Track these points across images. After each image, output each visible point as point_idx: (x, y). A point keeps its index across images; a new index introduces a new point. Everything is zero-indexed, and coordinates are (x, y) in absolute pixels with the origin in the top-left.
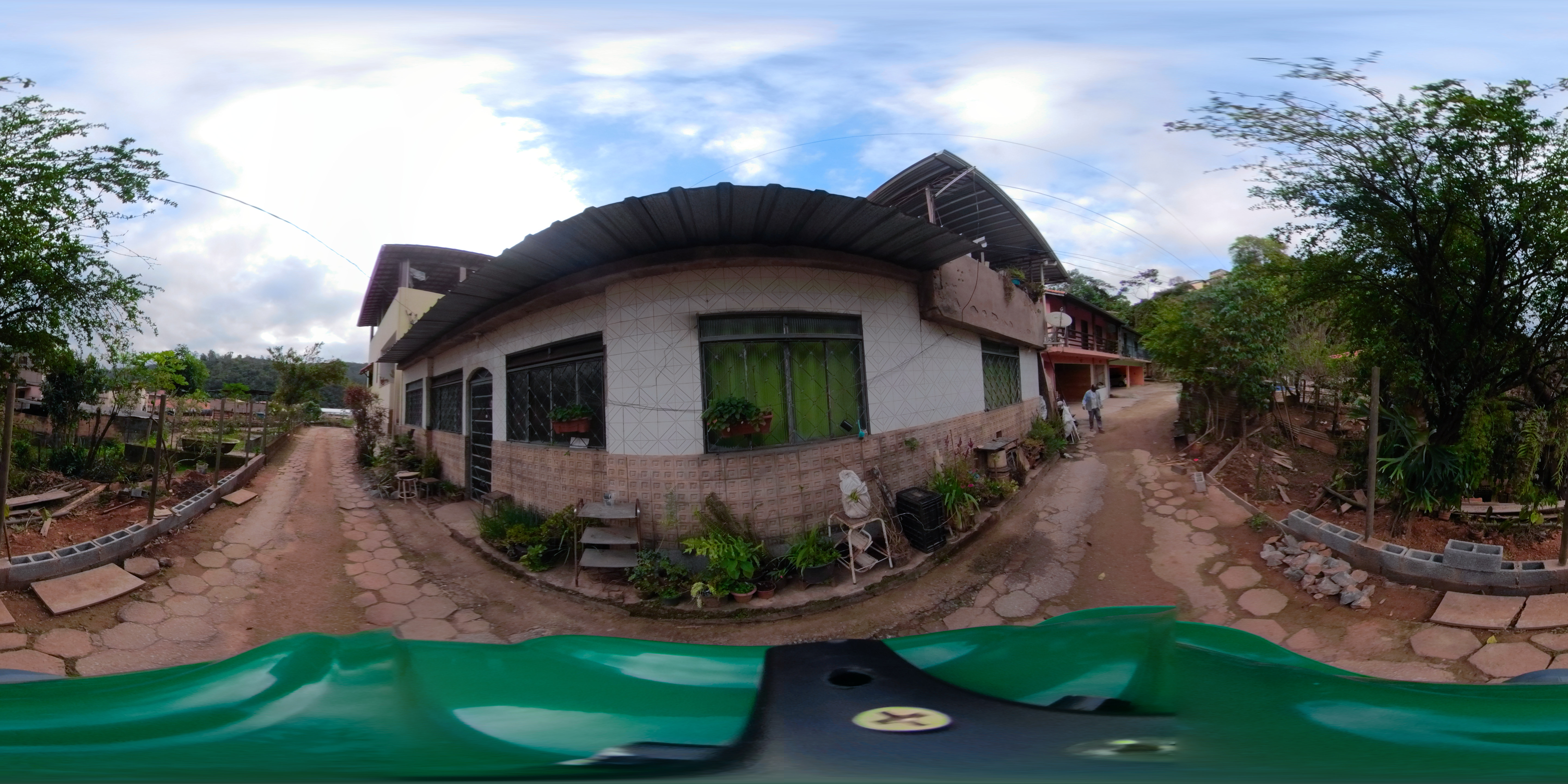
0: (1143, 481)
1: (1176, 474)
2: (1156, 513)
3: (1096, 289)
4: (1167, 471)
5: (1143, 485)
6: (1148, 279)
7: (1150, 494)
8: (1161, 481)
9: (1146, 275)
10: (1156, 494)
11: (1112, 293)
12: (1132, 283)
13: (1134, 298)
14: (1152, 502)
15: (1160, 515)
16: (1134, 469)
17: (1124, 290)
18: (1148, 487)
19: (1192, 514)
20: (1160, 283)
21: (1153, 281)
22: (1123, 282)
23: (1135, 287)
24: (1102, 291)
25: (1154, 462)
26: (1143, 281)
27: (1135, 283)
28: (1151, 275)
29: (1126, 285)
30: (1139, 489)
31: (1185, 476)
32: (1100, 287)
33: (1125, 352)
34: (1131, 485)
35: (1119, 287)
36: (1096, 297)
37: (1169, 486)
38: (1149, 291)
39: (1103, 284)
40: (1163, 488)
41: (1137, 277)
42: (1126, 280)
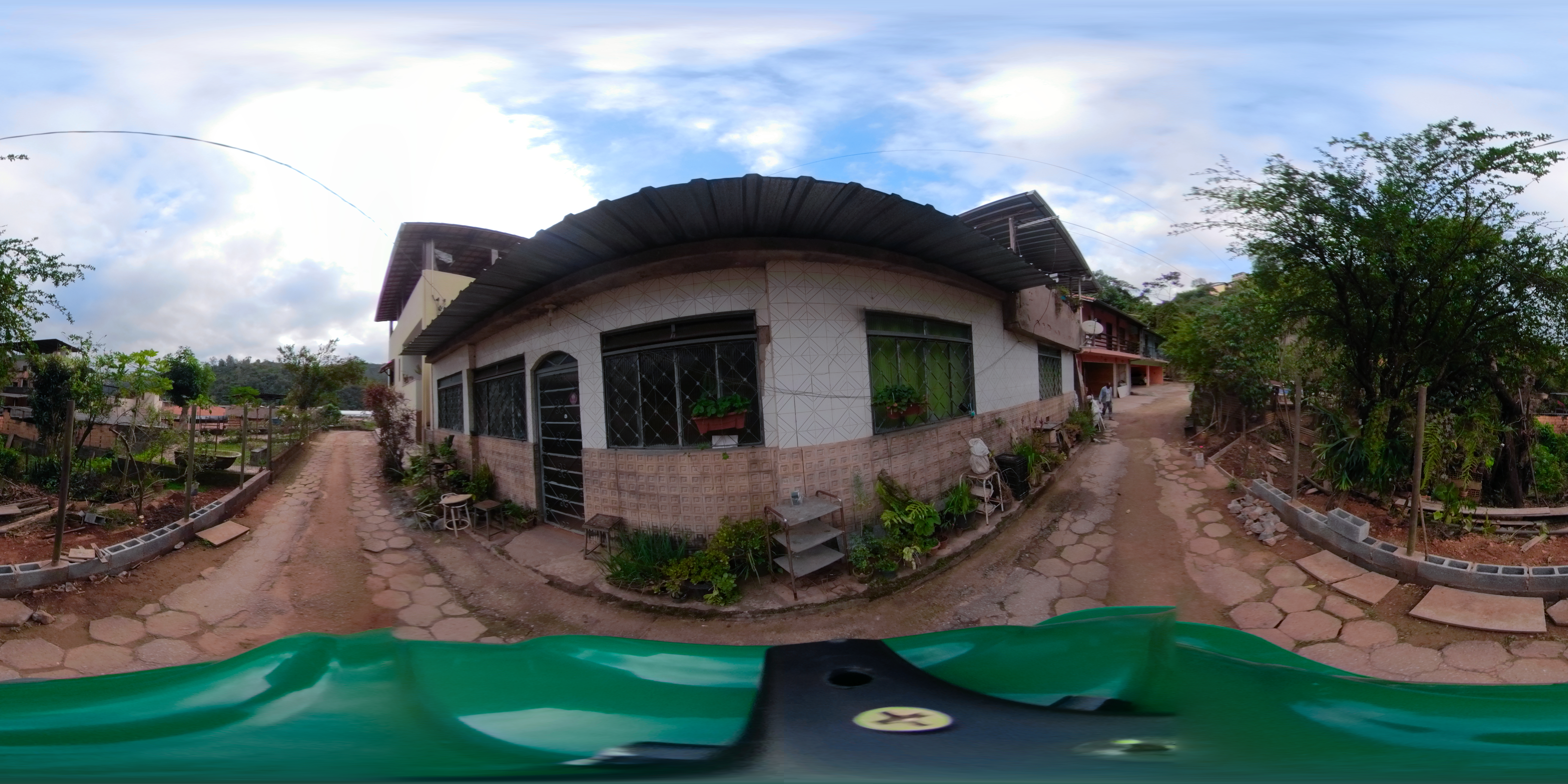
0: (1157, 458)
1: (1183, 455)
2: (1165, 478)
3: (1120, 290)
4: (1177, 453)
5: (1157, 461)
6: (1170, 281)
7: (1162, 467)
8: (1171, 459)
9: (1168, 278)
10: (1166, 467)
11: (1135, 294)
12: (1155, 285)
13: (1156, 299)
14: (1163, 472)
15: (1167, 479)
16: (1150, 451)
17: (1147, 291)
18: (1160, 462)
19: (1191, 480)
20: (1182, 285)
21: (1175, 283)
22: (1146, 284)
23: (1157, 289)
24: (1125, 292)
25: (1167, 447)
26: (1165, 284)
27: (1158, 285)
28: (1173, 277)
29: (1149, 287)
30: (1154, 464)
31: (1190, 457)
32: (1123, 288)
33: (1146, 352)
34: (1149, 461)
35: (1142, 288)
37: (1175, 462)
38: (1170, 293)
39: (1127, 285)
40: (1172, 464)
41: (1160, 279)
42: (1149, 281)
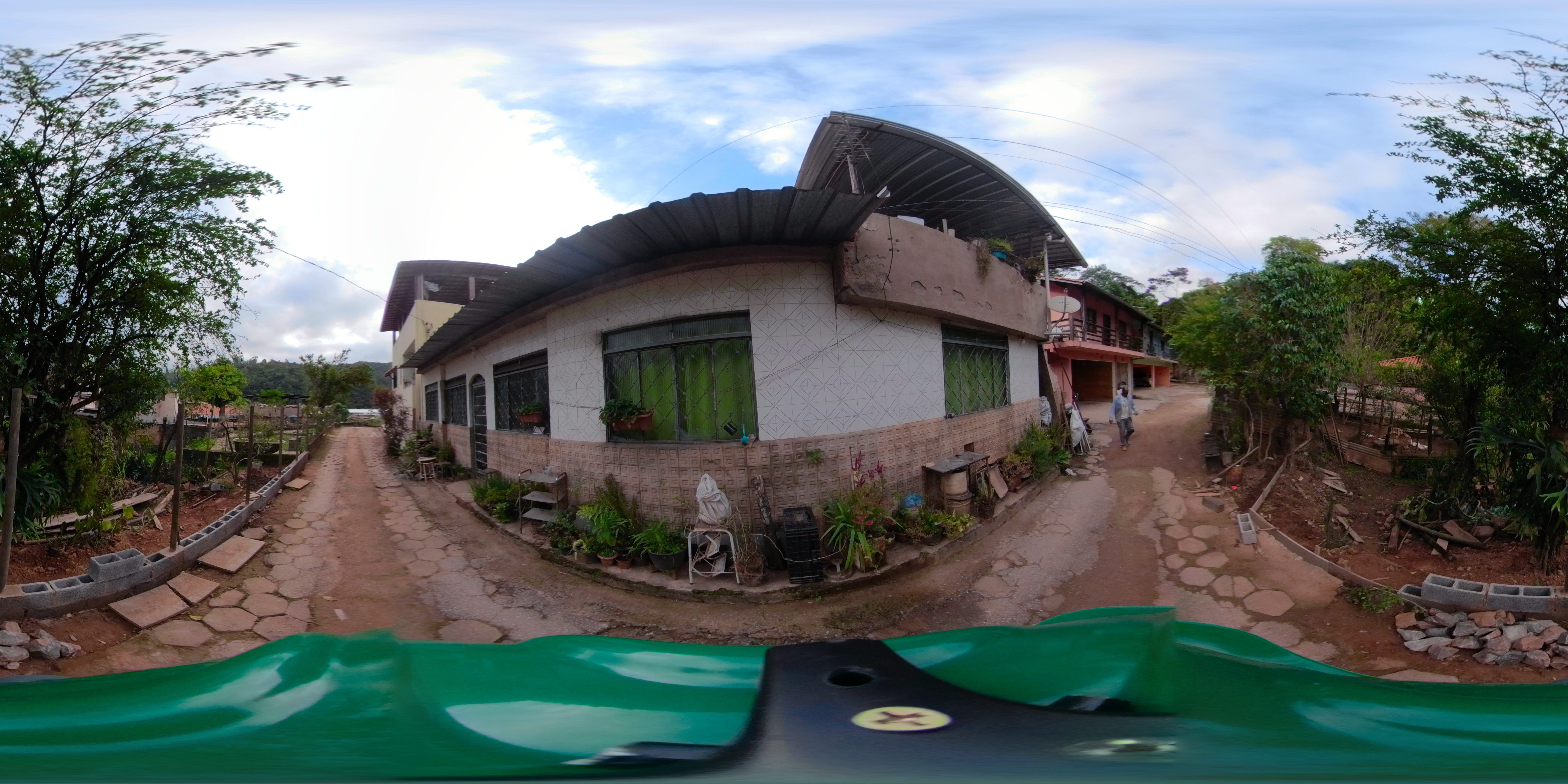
0: (1163, 522)
1: (1209, 510)
2: (1180, 584)
3: (1124, 286)
4: (1196, 504)
5: (1162, 528)
6: (1177, 278)
7: (1171, 545)
8: (1189, 522)
9: (1175, 274)
10: (1181, 547)
11: (1140, 290)
12: (1161, 281)
13: (1162, 296)
14: (1175, 561)
17: (1153, 288)
20: (1190, 282)
21: (1182, 280)
22: (1152, 280)
23: (1163, 285)
24: (1130, 288)
26: (1171, 280)
27: (1164, 281)
28: (1181, 273)
29: (1155, 283)
30: (1155, 536)
31: (1222, 514)
32: (1128, 284)
33: (1151, 351)
34: (1145, 528)
35: (1148, 284)
36: (1124, 294)
37: (1201, 531)
38: (1177, 290)
39: (1131, 281)
40: (1191, 536)
41: (1166, 276)
42: (1155, 277)
